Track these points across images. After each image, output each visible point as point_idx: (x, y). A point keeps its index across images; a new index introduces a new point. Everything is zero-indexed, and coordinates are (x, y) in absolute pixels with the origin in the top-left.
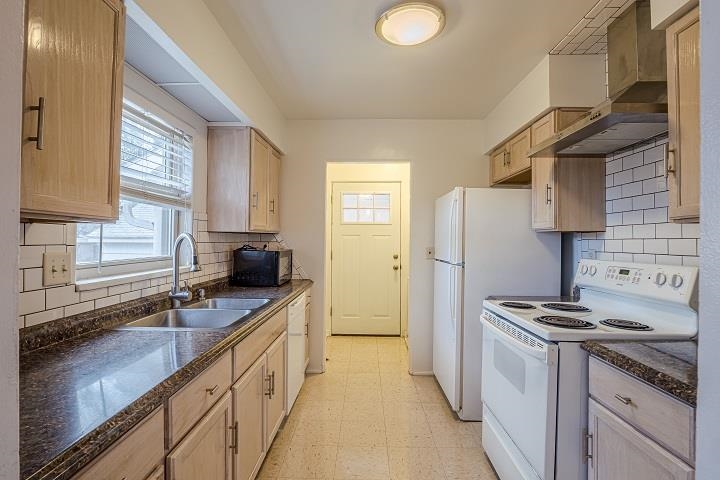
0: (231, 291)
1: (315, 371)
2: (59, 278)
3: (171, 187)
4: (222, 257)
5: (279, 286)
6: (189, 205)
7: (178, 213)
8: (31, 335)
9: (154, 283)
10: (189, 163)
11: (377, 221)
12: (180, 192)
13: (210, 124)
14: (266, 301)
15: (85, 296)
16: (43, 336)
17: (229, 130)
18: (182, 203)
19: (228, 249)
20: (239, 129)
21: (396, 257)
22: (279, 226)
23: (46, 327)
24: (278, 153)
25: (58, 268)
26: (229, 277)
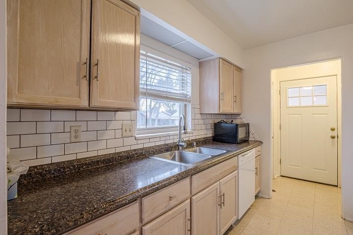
0: (213, 144)
1: (265, 196)
2: (128, 134)
3: (183, 94)
4: (209, 126)
5: (238, 144)
6: (190, 101)
7: (186, 106)
8: (117, 156)
9: (171, 137)
10: (189, 81)
11: (315, 104)
12: (186, 96)
13: (201, 60)
14: (225, 151)
15: (139, 142)
16: (121, 157)
17: (208, 61)
18: (186, 101)
19: (212, 123)
20: (213, 60)
21: (333, 130)
22: (242, 110)
23: (123, 153)
24: (239, 69)
25: (128, 130)
26: (213, 136)
